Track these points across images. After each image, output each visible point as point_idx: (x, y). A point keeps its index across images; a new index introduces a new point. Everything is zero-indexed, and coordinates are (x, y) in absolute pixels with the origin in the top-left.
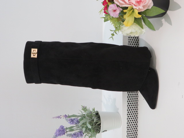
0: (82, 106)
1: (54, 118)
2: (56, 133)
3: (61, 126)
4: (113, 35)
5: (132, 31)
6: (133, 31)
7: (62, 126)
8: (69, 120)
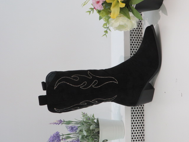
0: (82, 113)
1: (51, 124)
2: (50, 139)
3: (56, 132)
4: (106, 32)
5: (120, 24)
6: (122, 23)
7: (58, 132)
8: (69, 128)
